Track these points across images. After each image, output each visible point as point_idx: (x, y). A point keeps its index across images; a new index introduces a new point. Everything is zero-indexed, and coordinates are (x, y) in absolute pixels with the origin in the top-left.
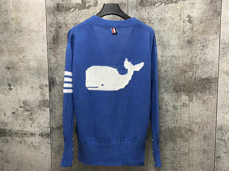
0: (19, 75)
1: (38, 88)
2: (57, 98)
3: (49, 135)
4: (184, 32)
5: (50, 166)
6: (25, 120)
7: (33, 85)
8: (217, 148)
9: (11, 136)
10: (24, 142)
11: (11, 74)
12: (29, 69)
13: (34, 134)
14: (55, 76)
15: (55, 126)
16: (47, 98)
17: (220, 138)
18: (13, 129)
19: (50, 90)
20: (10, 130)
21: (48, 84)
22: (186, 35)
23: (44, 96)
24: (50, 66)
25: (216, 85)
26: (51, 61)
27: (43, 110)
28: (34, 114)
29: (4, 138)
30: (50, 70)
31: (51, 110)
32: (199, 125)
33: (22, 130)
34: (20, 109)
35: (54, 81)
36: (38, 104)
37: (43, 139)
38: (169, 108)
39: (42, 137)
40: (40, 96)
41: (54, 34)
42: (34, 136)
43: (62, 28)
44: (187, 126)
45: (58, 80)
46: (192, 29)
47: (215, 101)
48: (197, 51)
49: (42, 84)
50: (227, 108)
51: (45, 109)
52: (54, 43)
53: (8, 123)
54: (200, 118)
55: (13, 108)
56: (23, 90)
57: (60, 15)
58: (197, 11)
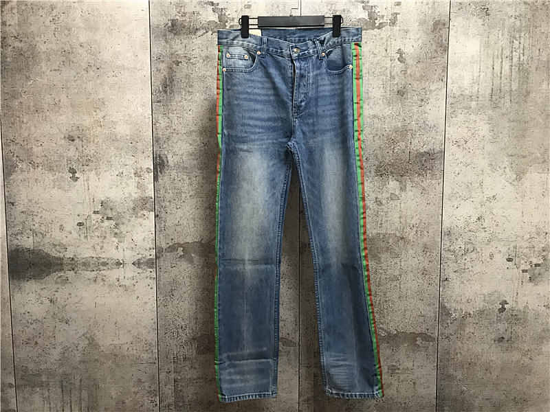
0: (93, 151)
1: (133, 175)
2: (169, 193)
3: (153, 263)
4: (393, 77)
5: (152, 322)
6: (105, 237)
7: (121, 171)
8: (444, 264)
9: (73, 270)
10: (102, 279)
11: (77, 149)
12: (113, 140)
13: (121, 262)
14: (166, 153)
15: (164, 246)
16: (150, 193)
17: (447, 249)
18: (79, 257)
19: (156, 178)
20: (73, 259)
21: (152, 168)
22: (396, 82)
23: (145, 191)
24: (157, 134)
25: (441, 163)
26: (158, 125)
27: (141, 217)
28: (123, 224)
29: (59, 275)
30: (156, 140)
31: (158, 216)
32: (415, 229)
33: (98, 256)
34: (93, 216)
35: (163, 161)
36: (132, 206)
37: (140, 271)
39: (139, 267)
40: (136, 190)
41: (165, 75)
42: (122, 266)
43: (180, 64)
44: (397, 232)
45: (171, 160)
46: (404, 72)
47: (439, 188)
48: (413, 108)
49: (141, 168)
50: (458, 199)
51: (144, 215)
52: (166, 92)
53: (69, 246)
54: (417, 217)
55: (79, 215)
56: (101, 180)
57: (177, 41)
58: (413, 44)
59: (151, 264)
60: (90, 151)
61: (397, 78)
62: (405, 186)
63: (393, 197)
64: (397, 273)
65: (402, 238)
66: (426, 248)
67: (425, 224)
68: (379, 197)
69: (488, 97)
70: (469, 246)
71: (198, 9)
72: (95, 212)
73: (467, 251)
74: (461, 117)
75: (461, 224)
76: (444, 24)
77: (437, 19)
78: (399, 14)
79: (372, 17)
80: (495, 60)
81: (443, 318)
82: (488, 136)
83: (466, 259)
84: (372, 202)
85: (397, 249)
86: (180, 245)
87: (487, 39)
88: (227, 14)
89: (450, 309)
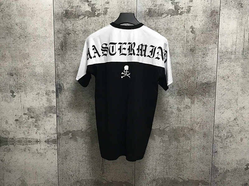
0: (23, 81)
1: (45, 95)
2: (64, 104)
3: (56, 141)
4: (188, 42)
5: (56, 172)
6: (30, 127)
7: (38, 92)
8: (215, 144)
9: (13, 144)
10: (29, 149)
11: (14, 80)
12: (34, 76)
13: (39, 140)
14: (63, 82)
15: (62, 132)
16: (54, 104)
17: (217, 136)
18: (16, 138)
19: (57, 96)
20: (13, 138)
21: (55, 90)
22: (190, 44)
23: (51, 103)
24: (58, 72)
25: (214, 89)
26: (58, 68)
27: (49, 117)
28: (40, 120)
29: (6, 147)
30: (57, 76)
31: (58, 116)
32: (199, 125)
33: (26, 137)
34: (24, 116)
35: (61, 87)
36: (44, 111)
37: (49, 145)
38: (173, 110)
39: (48, 143)
40: (47, 102)
41: (62, 40)
42: (39, 143)
43: (70, 35)
44: (189, 126)
45: (66, 86)
46: (194, 39)
47: (213, 103)
48: (199, 58)
49: (49, 90)
50: (224, 108)
51: (51, 116)
52: (62, 50)
53: (11, 131)
54: (200, 118)
55: (16, 116)
56: (27, 97)
57: (68, 22)
58: (199, 23)
59: (55, 142)
60: (22, 81)
61: (190, 42)
62: (194, 101)
63: (187, 107)
64: (189, 148)
65: (192, 129)
66: (205, 135)
67: (205, 122)
68: (180, 107)
69: (241, 52)
70: (229, 134)
71: (80, 4)
72: (24, 114)
73: (228, 137)
74: (226, 64)
75: (225, 122)
76: (217, 12)
77: (213, 10)
78: (192, 7)
79: (177, 8)
80: (246, 32)
81: (214, 173)
82: (241, 74)
83: (227, 141)
84: (175, 110)
85: (189, 135)
86: (70, 132)
87: (241, 21)
88: (96, 7)
89: (218, 168)
